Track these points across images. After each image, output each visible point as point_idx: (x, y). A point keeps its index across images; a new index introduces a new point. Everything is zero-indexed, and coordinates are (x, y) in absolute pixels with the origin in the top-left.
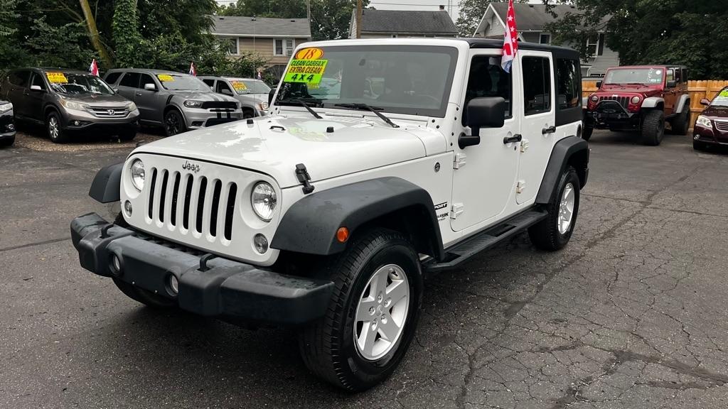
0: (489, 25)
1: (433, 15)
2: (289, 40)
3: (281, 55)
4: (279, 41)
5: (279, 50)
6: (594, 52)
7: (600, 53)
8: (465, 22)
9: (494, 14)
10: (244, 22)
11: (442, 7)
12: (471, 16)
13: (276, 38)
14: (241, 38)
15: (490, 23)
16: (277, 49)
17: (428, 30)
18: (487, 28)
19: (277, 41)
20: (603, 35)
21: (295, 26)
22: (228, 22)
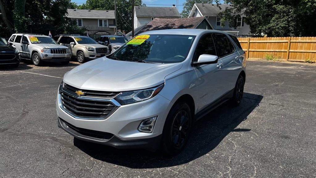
1: (170, 9)
2: (105, 20)
3: (102, 27)
5: (101, 25)
6: (240, 25)
7: (243, 25)
8: (186, 12)
9: (197, 8)
10: (85, 12)
11: (174, 5)
12: (188, 10)
14: (83, 19)
15: (195, 12)
17: (167, 15)
18: (194, 15)
19: (100, 20)
20: (243, 18)
21: (108, 14)
22: (77, 12)
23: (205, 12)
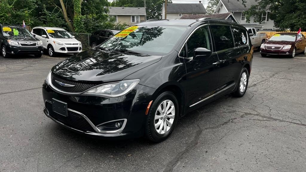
0: (220, 9)
1: (196, 5)
2: (137, 16)
3: (134, 22)
4: (133, 17)
5: (133, 20)
6: (265, 20)
7: (268, 20)
8: (210, 7)
9: (222, 4)
10: (120, 9)
11: (200, 2)
12: (213, 5)
13: (132, 15)
14: (118, 16)
15: (221, 8)
16: (132, 20)
17: (194, 11)
18: (219, 10)
19: (132, 17)
20: (268, 13)
21: (140, 11)
22: (113, 9)
23: (231, 8)
